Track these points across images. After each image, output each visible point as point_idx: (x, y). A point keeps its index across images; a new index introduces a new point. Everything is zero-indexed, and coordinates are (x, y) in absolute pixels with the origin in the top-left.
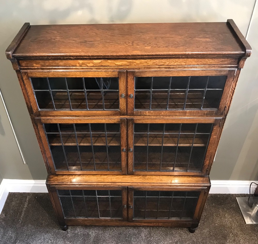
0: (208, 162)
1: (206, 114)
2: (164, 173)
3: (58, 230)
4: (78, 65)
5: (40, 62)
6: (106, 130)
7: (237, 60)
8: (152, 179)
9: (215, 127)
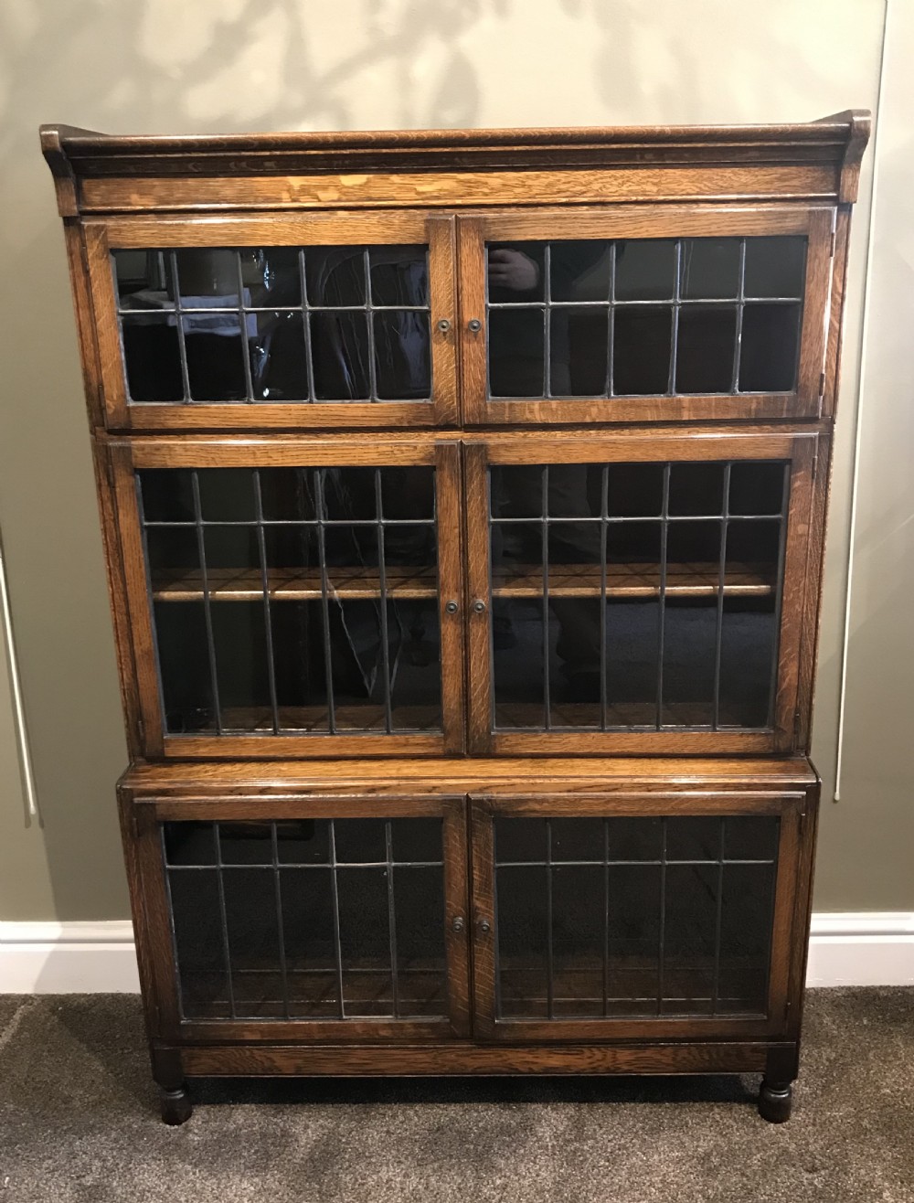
0: (796, 670)
1: (753, 411)
2: (618, 741)
3: (143, 1121)
4: (285, 195)
5: (154, 186)
6: (380, 508)
7: (832, 173)
8: (572, 767)
9: (796, 477)
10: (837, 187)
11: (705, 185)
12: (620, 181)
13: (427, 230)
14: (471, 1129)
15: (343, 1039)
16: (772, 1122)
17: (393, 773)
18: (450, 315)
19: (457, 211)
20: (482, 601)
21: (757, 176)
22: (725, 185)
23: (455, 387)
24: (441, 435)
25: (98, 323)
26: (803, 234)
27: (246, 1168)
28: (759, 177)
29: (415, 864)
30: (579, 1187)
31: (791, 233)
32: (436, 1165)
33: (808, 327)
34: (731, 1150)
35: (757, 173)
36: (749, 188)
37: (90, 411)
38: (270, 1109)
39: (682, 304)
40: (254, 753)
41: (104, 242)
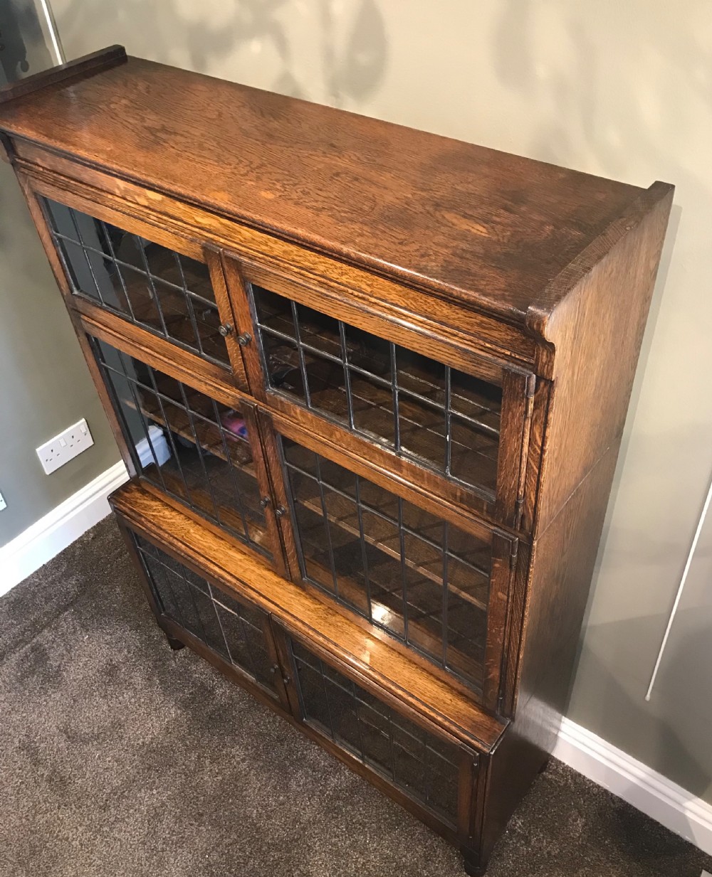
0: (498, 674)
1: (457, 496)
4: (117, 191)
9: (495, 560)
12: (340, 271)
13: (204, 254)
18: (231, 322)
20: (285, 508)
21: (457, 314)
23: (244, 371)
24: (243, 394)
26: (496, 385)
39: (400, 390)
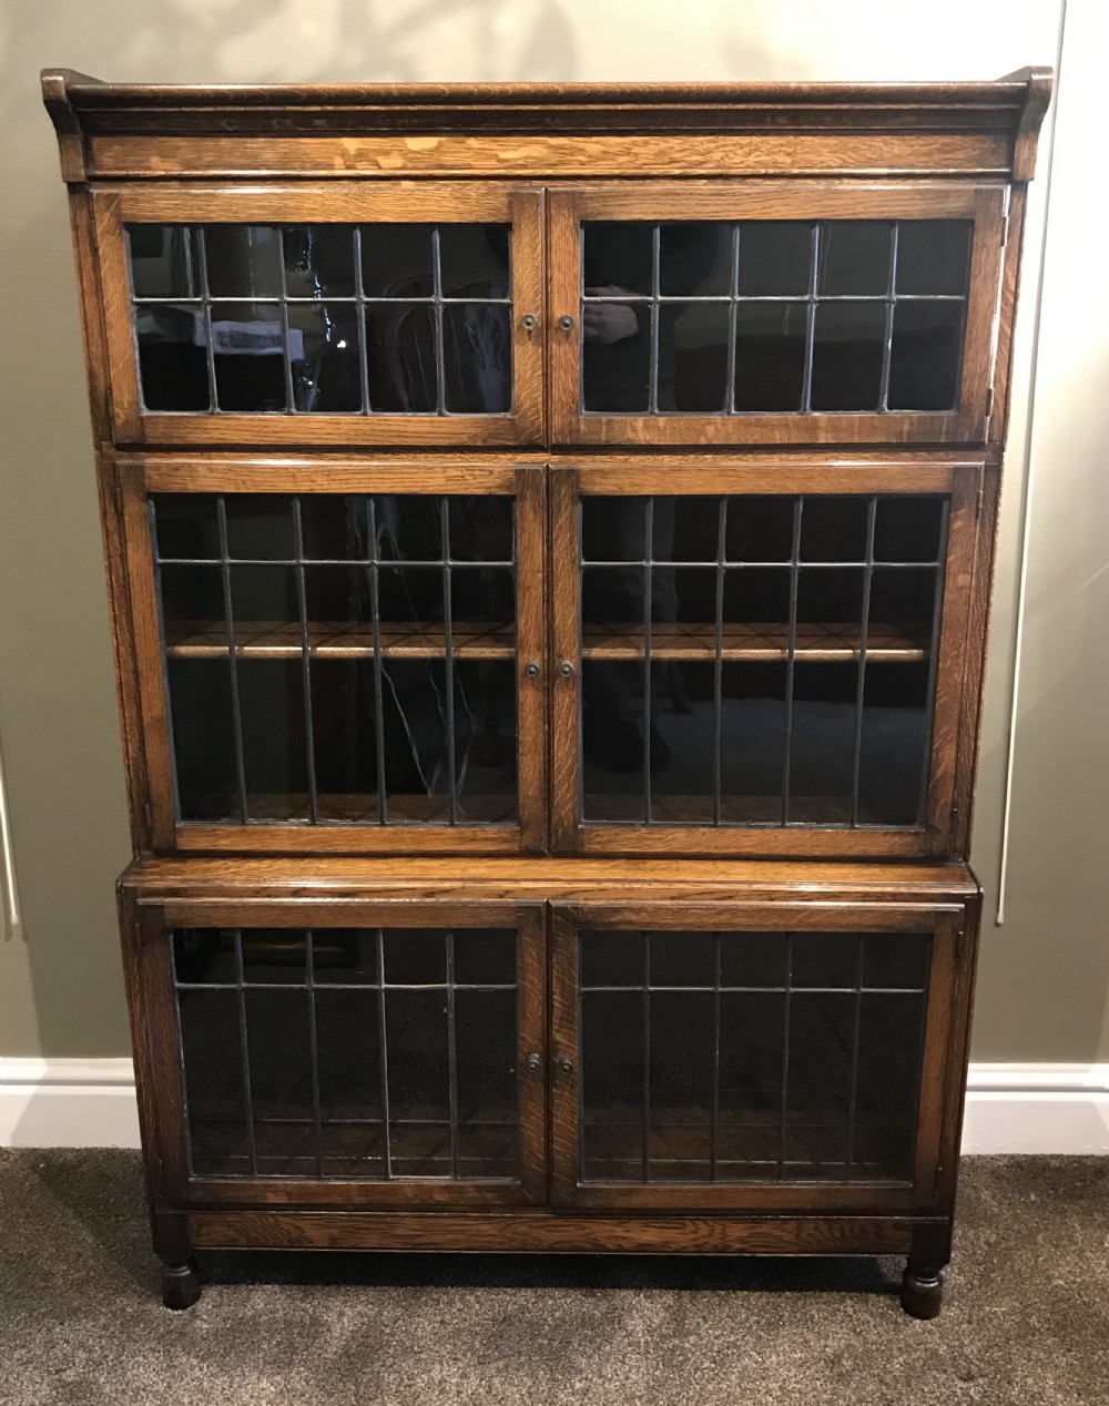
0: (953, 754)
1: (905, 433)
2: (734, 839)
3: (139, 1303)
4: (338, 161)
5: (178, 148)
6: (447, 547)
7: (1004, 144)
8: (677, 870)
9: (956, 517)
10: (1010, 161)
11: (850, 157)
12: (747, 150)
13: (510, 206)
14: (545, 1320)
15: (391, 1205)
16: (917, 1318)
17: (457, 873)
18: (536, 310)
19: (547, 183)
20: (570, 663)
22: (873, 157)
23: (540, 399)
24: (521, 457)
25: (107, 314)
26: (967, 217)
27: (266, 1362)
28: (915, 148)
29: (482, 986)
30: (678, 1394)
31: (952, 216)
32: (501, 1364)
33: (973, 332)
34: (867, 1351)
35: (912, 143)
36: (903, 161)
37: (95, 419)
38: (296, 1291)
39: (820, 301)
40: (287, 847)
41: (118, 214)
